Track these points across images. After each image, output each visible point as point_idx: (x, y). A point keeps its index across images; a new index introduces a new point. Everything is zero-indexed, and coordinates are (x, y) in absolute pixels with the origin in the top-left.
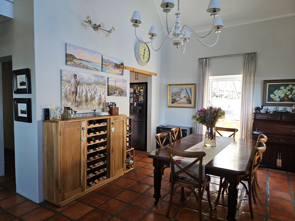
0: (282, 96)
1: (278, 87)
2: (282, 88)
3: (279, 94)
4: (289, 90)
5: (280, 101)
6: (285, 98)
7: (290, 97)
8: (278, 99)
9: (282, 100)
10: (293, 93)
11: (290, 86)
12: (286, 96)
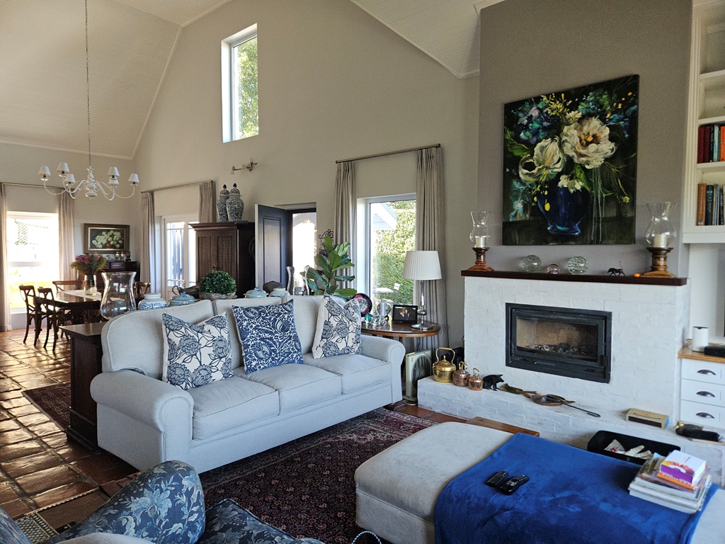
0: (105, 242)
1: (99, 232)
2: (104, 233)
3: (101, 240)
4: (110, 236)
5: (103, 248)
6: (108, 245)
7: (112, 243)
8: (101, 246)
9: (105, 247)
10: (114, 239)
11: (112, 232)
12: (108, 242)
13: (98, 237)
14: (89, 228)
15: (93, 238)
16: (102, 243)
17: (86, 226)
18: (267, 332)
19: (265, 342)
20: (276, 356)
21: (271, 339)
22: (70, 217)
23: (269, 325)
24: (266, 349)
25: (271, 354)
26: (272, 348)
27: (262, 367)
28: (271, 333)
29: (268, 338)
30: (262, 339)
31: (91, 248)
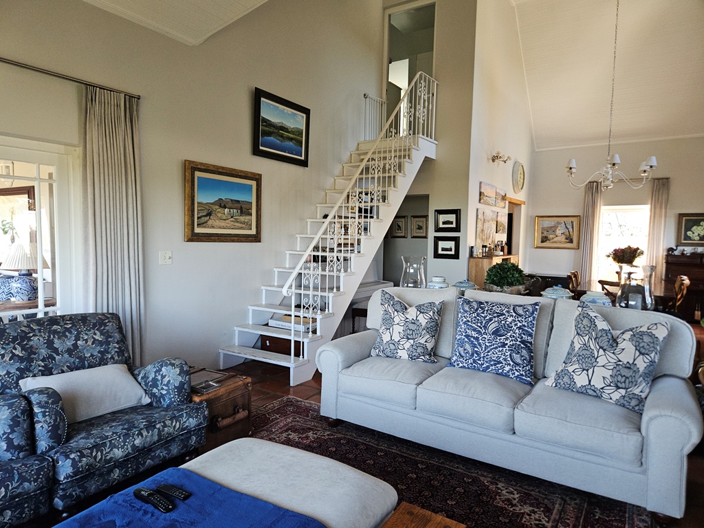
1: (697, 223)
2: (702, 223)
3: (698, 231)
5: (701, 240)
8: (698, 238)
13: (695, 227)
14: (684, 218)
15: (688, 229)
16: (699, 235)
17: (681, 216)
18: (475, 330)
19: (469, 339)
20: (478, 360)
21: (477, 339)
22: (661, 207)
23: (481, 323)
24: (468, 347)
25: (472, 355)
26: (476, 349)
27: (461, 365)
28: (479, 332)
29: (474, 338)
30: (467, 336)
31: (684, 240)
